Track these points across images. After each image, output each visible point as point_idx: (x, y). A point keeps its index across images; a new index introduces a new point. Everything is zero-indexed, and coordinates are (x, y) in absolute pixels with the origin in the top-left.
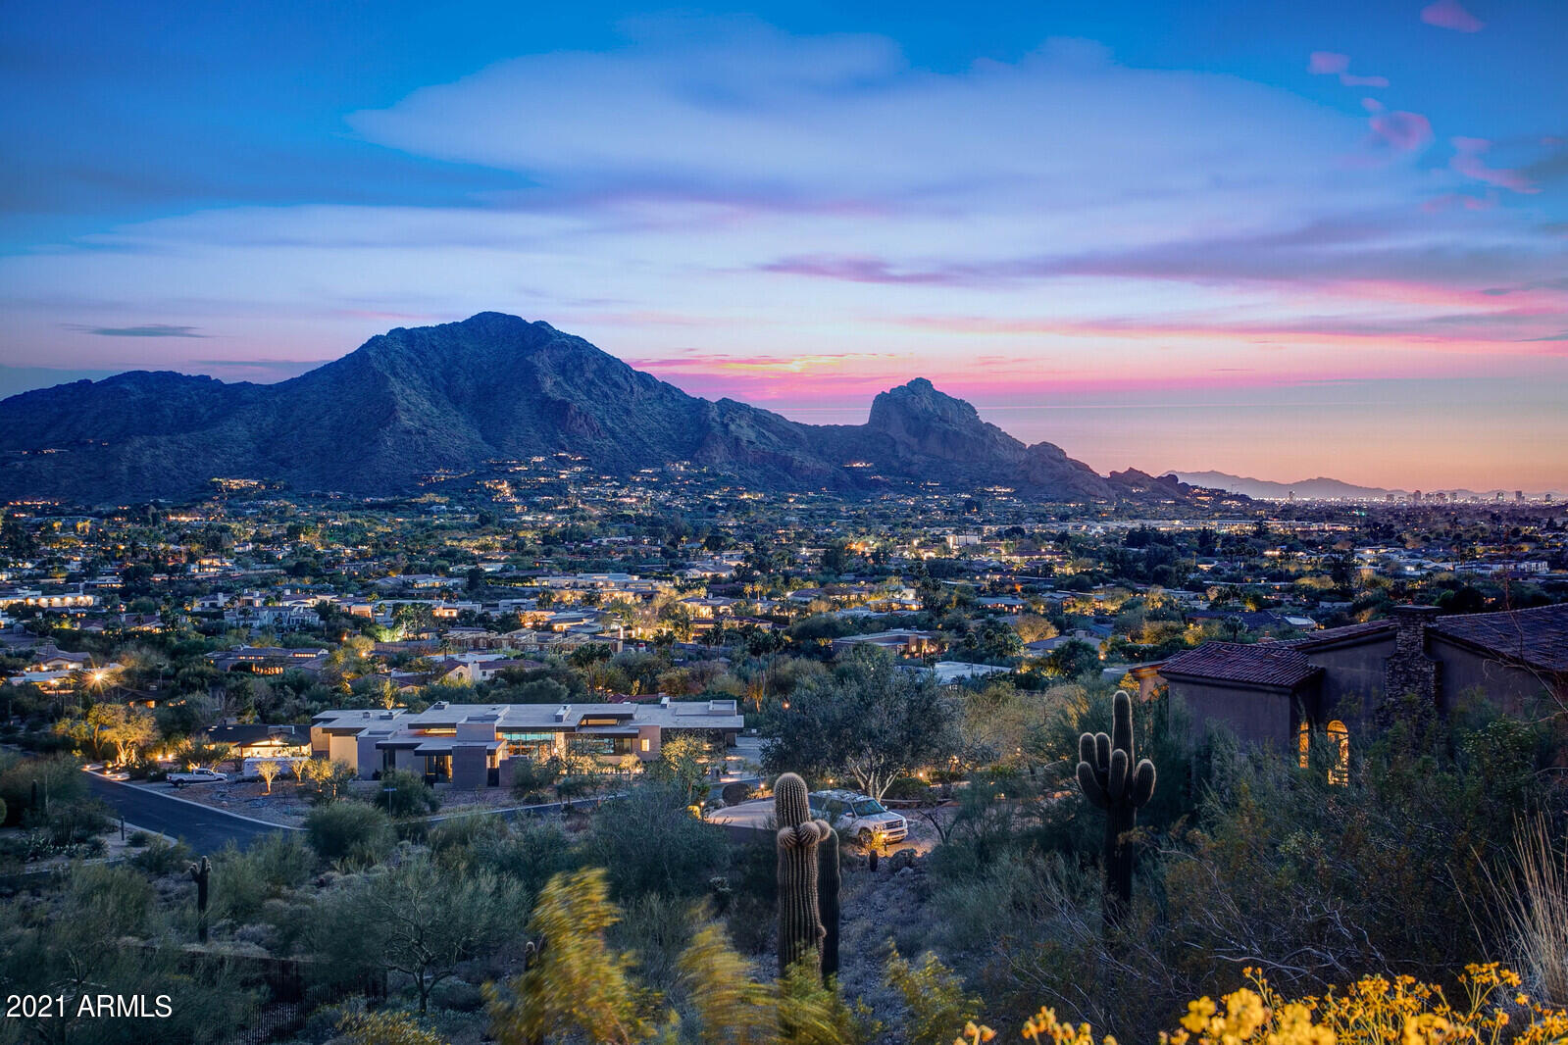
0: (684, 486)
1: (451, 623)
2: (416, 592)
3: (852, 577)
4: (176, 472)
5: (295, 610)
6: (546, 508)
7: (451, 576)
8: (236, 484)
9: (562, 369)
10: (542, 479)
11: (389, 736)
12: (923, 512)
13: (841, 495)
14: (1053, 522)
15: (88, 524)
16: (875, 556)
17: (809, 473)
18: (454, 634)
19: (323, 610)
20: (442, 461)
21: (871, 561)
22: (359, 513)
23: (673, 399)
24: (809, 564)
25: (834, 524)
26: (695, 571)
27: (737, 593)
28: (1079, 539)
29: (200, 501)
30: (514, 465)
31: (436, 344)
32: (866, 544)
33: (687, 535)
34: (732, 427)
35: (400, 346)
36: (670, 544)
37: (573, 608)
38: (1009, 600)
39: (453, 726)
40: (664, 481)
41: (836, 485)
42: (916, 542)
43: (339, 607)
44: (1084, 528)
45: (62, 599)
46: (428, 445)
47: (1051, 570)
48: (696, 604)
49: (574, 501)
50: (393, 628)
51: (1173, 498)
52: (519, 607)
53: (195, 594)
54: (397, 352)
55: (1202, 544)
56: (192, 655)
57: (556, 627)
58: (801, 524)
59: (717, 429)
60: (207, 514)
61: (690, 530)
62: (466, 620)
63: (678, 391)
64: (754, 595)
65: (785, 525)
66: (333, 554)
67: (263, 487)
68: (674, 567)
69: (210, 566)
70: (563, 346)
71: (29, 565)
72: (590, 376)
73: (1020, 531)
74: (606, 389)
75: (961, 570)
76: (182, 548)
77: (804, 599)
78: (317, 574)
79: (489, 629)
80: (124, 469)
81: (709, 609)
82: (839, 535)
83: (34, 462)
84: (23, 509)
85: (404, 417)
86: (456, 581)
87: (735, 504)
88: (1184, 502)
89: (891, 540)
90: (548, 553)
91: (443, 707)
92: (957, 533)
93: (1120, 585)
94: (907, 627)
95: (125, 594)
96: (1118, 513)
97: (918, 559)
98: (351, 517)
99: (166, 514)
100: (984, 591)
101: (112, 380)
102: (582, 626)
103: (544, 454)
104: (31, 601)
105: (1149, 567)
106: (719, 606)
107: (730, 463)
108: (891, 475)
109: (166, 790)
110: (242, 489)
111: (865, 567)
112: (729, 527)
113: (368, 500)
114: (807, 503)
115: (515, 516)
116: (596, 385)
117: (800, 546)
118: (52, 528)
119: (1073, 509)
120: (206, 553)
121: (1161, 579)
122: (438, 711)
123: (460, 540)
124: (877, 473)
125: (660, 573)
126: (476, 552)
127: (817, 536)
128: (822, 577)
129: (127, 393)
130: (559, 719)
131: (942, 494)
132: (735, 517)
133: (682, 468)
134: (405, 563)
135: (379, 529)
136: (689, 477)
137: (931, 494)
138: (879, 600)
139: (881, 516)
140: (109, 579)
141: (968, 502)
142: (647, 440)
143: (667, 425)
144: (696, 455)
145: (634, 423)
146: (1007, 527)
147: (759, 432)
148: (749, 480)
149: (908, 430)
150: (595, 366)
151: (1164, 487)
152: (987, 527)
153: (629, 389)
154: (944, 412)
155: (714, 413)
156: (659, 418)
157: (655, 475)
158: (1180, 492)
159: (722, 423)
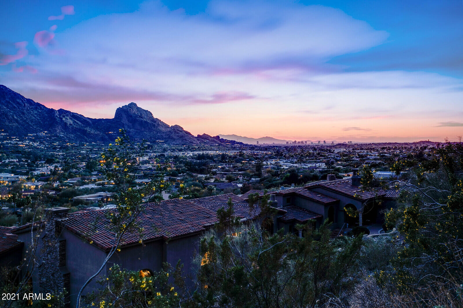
0: (45, 140)
13: (104, 143)
14: (176, 152)
17: (93, 135)
21: (105, 167)
26: (38, 172)
33: (40, 158)
34: (64, 119)
36: (32, 162)
40: (37, 138)
41: (103, 140)
44: (186, 154)
51: (218, 143)
55: (222, 159)
58: (86, 153)
59: (58, 120)
61: (42, 156)
64: (54, 181)
68: (31, 170)
72: (8, 100)
73: (163, 155)
74: (14, 105)
87: (64, 147)
88: (221, 145)
93: (188, 174)
94: (104, 191)
96: (199, 149)
106: (39, 185)
107: (63, 132)
112: (59, 155)
114: (91, 146)
116: (10, 103)
117: (83, 162)
119: (184, 147)
125: (24, 173)
127: (90, 158)
128: (84, 173)
133: (44, 134)
136: (47, 137)
141: (148, 145)
142: (30, 123)
143: (38, 118)
144: (50, 129)
145: (25, 117)
146: (160, 154)
147: (74, 121)
148: (70, 138)
149: (128, 121)
150: (10, 96)
151: (215, 140)
152: (153, 154)
153: (23, 105)
154: (141, 114)
155: (57, 114)
156: (36, 116)
157: (34, 136)
158: (220, 141)
159: (60, 118)
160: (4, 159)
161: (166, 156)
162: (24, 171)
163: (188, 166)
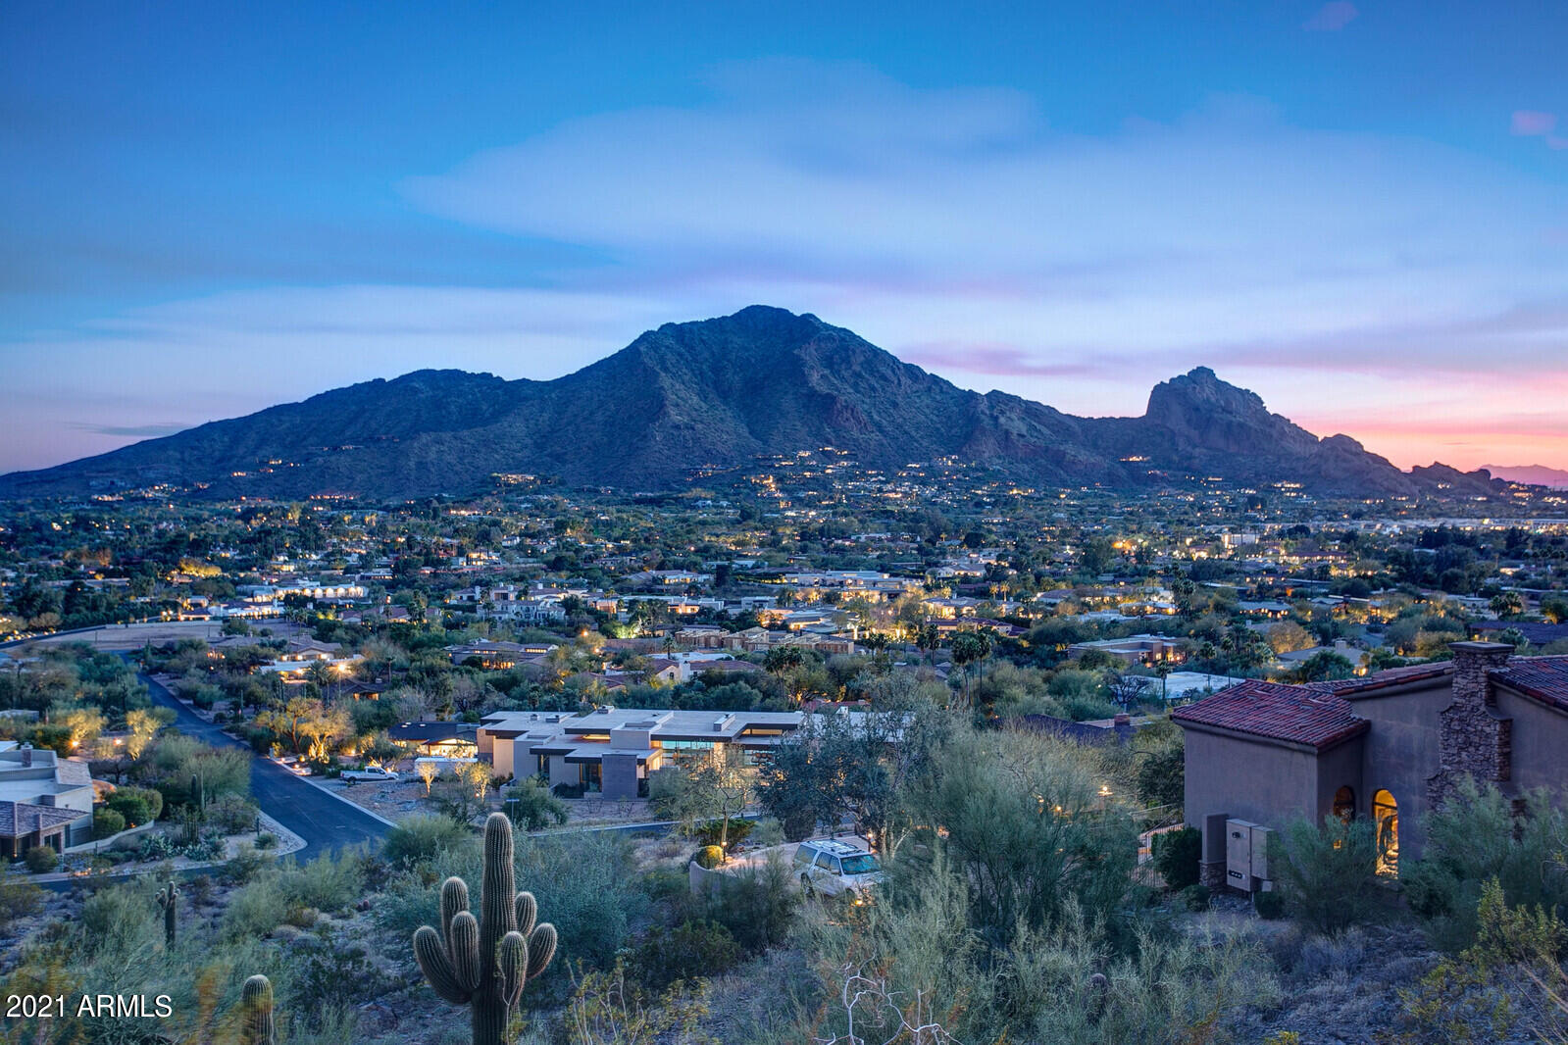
0: (952, 481)
1: (689, 620)
2: (664, 587)
3: (1110, 577)
4: (458, 468)
5: (542, 604)
6: (810, 504)
7: (702, 572)
8: (513, 478)
9: (829, 362)
10: (808, 474)
11: (545, 741)
12: (1202, 509)
13: (1115, 491)
14: (1344, 520)
15: (374, 517)
16: (1139, 556)
17: (1082, 467)
18: (688, 632)
19: (570, 605)
20: (709, 455)
21: (1133, 560)
22: (627, 508)
23: (941, 391)
24: (1069, 564)
25: (1104, 521)
26: (948, 569)
27: (984, 594)
28: (1368, 538)
29: (480, 496)
30: (780, 460)
31: (705, 338)
32: (1134, 543)
33: (946, 531)
34: (1002, 420)
35: (671, 341)
36: (927, 541)
37: (812, 607)
38: (1274, 605)
39: (607, 732)
40: (932, 476)
41: (1111, 480)
42: (1188, 541)
43: (585, 602)
44: (1378, 526)
45: (336, 590)
46: (696, 440)
47: (1327, 572)
48: (939, 605)
49: (838, 496)
50: (629, 624)
51: (1484, 495)
52: (761, 604)
53: (455, 587)
54: (667, 347)
55: (1510, 545)
56: (430, 647)
57: (792, 626)
58: (1070, 520)
59: (986, 422)
60: (485, 509)
61: (951, 526)
62: (705, 617)
63: (947, 383)
64: (1000, 596)
65: (1052, 523)
66: (594, 549)
67: (539, 482)
68: (929, 564)
69: (480, 559)
70: (830, 338)
71: (314, 557)
72: (857, 368)
73: (1304, 530)
74: (873, 381)
75: (1230, 572)
76: (455, 542)
77: (1053, 601)
78: (574, 568)
79: (723, 627)
80: (412, 464)
81: (952, 610)
82: (1107, 533)
83: (333, 458)
84: (321, 503)
85: (672, 412)
86: (705, 577)
87: (1003, 499)
88: (1498, 499)
89: (1162, 539)
90: (804, 550)
91: (606, 712)
92: (1232, 531)
93: (1402, 590)
94: (1154, 633)
95: (391, 586)
96: (1419, 512)
97: (1189, 559)
98: (618, 511)
99: (448, 509)
100: (1250, 595)
101: (403, 378)
102: (817, 626)
103: (810, 448)
104: (308, 592)
105: (1438, 570)
106: (963, 606)
107: (999, 458)
108: (1169, 468)
109: (336, 788)
110: (519, 484)
111: (1126, 567)
112: (993, 524)
113: (637, 494)
114: (1079, 499)
115: (777, 512)
116: (862, 377)
117: (1064, 544)
118: (341, 521)
119: (1369, 506)
120: (476, 546)
121: (1450, 585)
122: (602, 716)
123: (718, 536)
124: (1155, 468)
125: (913, 571)
126: (733, 548)
127: (1083, 534)
128: (1077, 577)
129: (416, 391)
130: (717, 728)
131: (1226, 490)
132: (1002, 513)
133: (950, 463)
134: (660, 558)
135: (642, 523)
136: (958, 471)
137: (1211, 489)
138: (1130, 603)
139: (1155, 512)
140: (382, 572)
141: (1251, 498)
142: (914, 433)
143: (935, 418)
144: (964, 449)
145: (901, 416)
146: (1292, 525)
147: (1030, 425)
148: (1019, 475)
149: (1189, 421)
150: (862, 358)
151: (1475, 483)
152: (1269, 526)
153: (896, 382)
154: (1228, 402)
155: (983, 406)
156: (927, 411)
157: (922, 469)
158: (1494, 488)
159: (992, 415)
160: (855, 533)
161: (1312, 531)
162: (912, 566)
163: (1400, 565)
